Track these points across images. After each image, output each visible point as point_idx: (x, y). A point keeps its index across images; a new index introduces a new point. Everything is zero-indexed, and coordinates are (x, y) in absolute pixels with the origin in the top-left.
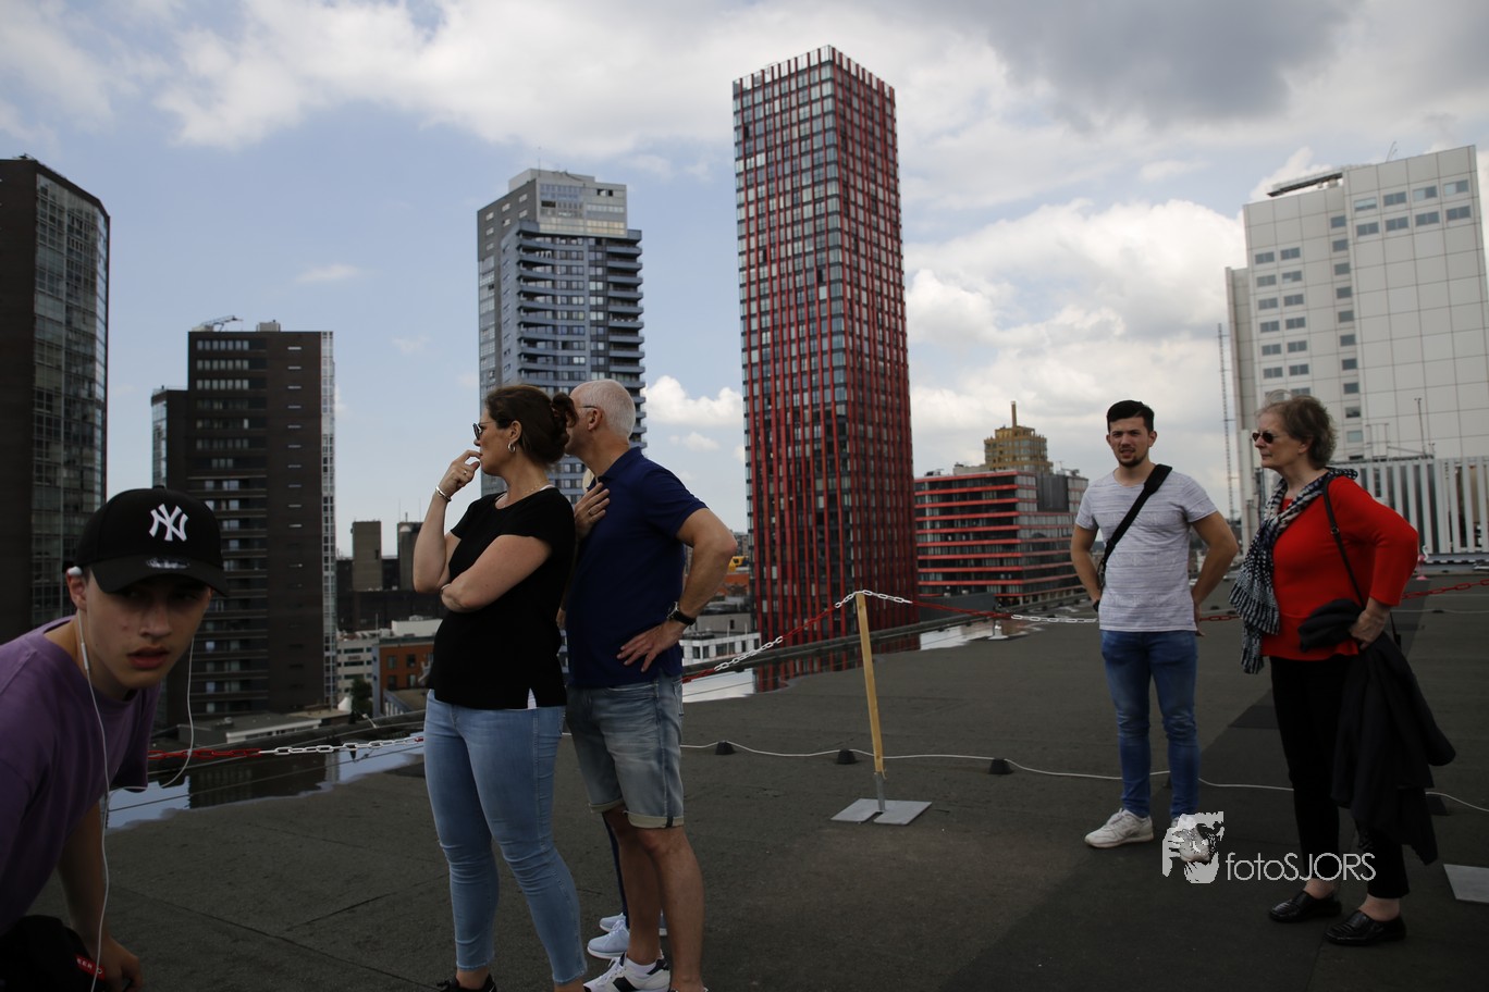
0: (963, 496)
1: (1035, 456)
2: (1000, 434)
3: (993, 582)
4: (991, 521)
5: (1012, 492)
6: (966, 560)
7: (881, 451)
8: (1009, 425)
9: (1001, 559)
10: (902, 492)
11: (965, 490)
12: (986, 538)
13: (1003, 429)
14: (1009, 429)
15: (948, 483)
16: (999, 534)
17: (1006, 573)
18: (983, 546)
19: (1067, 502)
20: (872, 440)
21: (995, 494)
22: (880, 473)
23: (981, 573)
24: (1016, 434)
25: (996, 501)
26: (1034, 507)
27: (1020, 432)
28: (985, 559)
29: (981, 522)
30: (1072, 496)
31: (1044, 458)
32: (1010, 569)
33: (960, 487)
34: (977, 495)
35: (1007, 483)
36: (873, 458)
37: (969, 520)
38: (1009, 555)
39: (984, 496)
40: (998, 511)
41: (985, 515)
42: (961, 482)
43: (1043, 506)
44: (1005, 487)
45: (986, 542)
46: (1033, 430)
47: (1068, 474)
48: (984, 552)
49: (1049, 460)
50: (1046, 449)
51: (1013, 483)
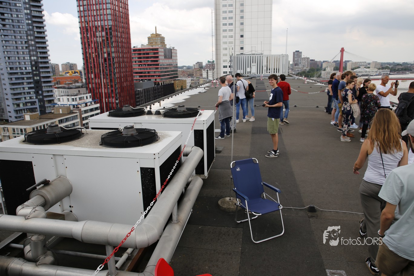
0: (144, 54)
1: (162, 42)
2: (152, 35)
3: (153, 78)
4: (152, 61)
5: (157, 53)
6: (145, 72)
7: (122, 40)
8: (155, 33)
9: (155, 72)
10: (129, 52)
11: (144, 52)
12: (151, 66)
13: (153, 34)
14: (154, 34)
15: (140, 50)
16: (154, 65)
17: (156, 75)
18: (150, 68)
19: (172, 56)
20: (120, 37)
21: (153, 53)
22: (122, 47)
23: (149, 75)
24: (156, 36)
25: (153, 56)
26: (163, 57)
27: (157, 35)
28: (150, 72)
29: (149, 61)
30: (173, 55)
31: (164, 43)
32: (157, 74)
33: (143, 51)
34: (148, 54)
35: (156, 50)
36: (120, 42)
37: (146, 60)
38: (157, 70)
39: (150, 54)
40: (154, 58)
41: (150, 59)
42: (144, 50)
43: (165, 57)
44: (156, 52)
45: (151, 67)
46: (161, 35)
47: (172, 48)
48: (150, 70)
49: (165, 44)
50: (165, 41)
51: (158, 50)
